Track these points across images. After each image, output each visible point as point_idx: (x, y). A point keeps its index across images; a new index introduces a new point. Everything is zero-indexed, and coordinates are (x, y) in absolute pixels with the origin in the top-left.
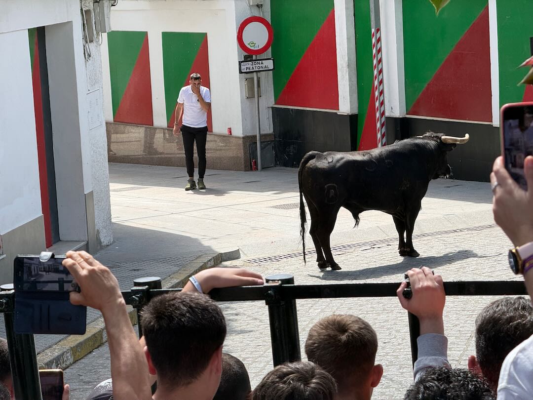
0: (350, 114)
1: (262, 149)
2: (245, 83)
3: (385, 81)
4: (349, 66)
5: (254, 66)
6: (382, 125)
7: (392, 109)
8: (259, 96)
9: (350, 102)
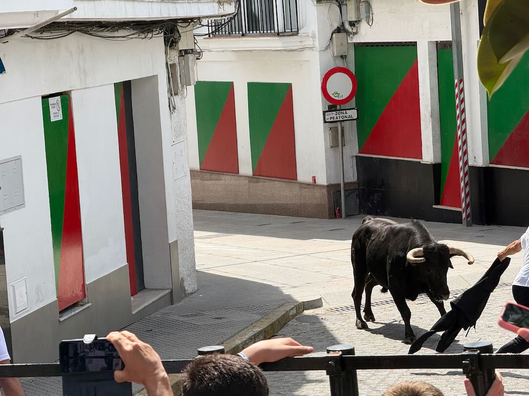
0: (433, 163)
1: (346, 197)
2: (329, 132)
3: (468, 131)
4: (432, 116)
5: (338, 116)
6: (465, 174)
7: (475, 158)
8: (343, 145)
9: (434, 151)
